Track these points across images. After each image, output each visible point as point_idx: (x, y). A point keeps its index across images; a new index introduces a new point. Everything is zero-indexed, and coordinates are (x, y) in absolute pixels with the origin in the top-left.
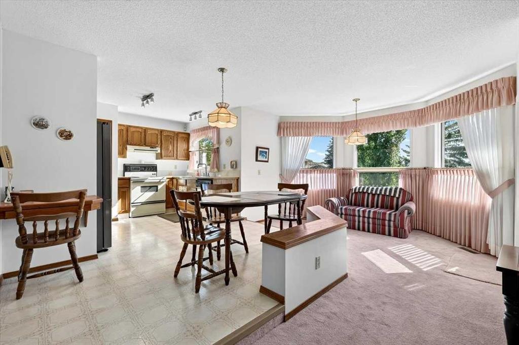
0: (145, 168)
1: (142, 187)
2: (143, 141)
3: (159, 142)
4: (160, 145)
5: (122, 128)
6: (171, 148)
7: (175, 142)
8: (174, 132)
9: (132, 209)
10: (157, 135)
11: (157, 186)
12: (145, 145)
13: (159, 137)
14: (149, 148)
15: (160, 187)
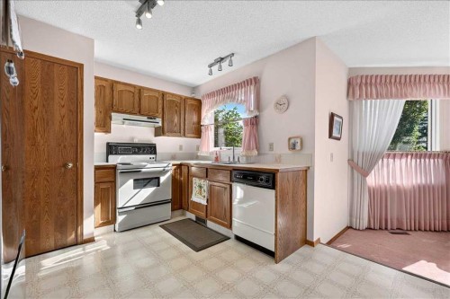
0: (139, 148)
1: (135, 180)
2: (136, 105)
3: (160, 110)
4: (161, 115)
5: (104, 83)
6: (176, 120)
7: (182, 112)
8: (180, 97)
9: (120, 218)
10: (157, 98)
11: (158, 178)
12: (140, 113)
13: (160, 102)
14: (145, 118)
15: (163, 179)
